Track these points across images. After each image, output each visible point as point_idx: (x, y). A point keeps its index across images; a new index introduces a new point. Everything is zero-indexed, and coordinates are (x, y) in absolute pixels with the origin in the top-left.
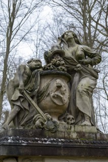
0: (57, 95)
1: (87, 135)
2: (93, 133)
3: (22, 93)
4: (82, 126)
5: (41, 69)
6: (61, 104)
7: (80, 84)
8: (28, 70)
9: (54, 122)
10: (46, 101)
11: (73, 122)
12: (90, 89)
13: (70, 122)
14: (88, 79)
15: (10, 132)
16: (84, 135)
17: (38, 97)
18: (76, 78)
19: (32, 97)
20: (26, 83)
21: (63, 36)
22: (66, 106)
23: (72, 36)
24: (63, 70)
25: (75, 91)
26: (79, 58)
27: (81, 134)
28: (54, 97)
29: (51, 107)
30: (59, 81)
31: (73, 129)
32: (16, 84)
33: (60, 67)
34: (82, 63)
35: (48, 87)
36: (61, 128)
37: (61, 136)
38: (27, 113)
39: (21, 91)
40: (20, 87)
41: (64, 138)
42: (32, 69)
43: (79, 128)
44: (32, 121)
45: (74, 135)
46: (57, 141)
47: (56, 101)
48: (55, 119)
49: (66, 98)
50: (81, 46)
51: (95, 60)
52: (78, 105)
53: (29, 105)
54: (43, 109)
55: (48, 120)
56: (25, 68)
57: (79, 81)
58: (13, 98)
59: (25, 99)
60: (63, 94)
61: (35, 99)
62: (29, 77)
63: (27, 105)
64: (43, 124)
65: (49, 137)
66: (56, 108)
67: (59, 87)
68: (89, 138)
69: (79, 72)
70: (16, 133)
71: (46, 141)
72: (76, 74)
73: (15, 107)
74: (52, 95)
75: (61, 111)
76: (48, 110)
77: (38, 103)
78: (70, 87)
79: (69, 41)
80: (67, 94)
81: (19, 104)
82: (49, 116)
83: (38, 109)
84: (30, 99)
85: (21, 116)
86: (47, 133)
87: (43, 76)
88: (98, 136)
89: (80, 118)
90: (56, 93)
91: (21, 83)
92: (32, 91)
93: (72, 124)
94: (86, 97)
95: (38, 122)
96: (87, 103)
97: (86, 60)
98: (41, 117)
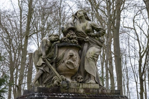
0: (70, 62)
1: (91, 91)
2: (96, 89)
3: (45, 61)
4: (88, 84)
5: (58, 42)
6: (73, 68)
7: (88, 52)
8: (49, 43)
9: (67, 82)
10: (62, 66)
11: (81, 81)
12: (95, 56)
13: (80, 81)
14: (94, 48)
15: (36, 90)
16: (89, 91)
17: (56, 63)
18: (86, 47)
19: (52, 64)
20: (47, 53)
21: (76, 14)
22: (77, 69)
23: (83, 15)
24: (75, 43)
25: (84, 57)
26: (88, 32)
27: (87, 90)
28: (67, 63)
29: (65, 71)
30: (71, 51)
31: (81, 87)
32: (40, 53)
33: (72, 41)
34: (90, 36)
35: (63, 56)
36: (72, 86)
37: (72, 92)
38: (48, 75)
39: (43, 59)
40: (42, 57)
41: (74, 93)
42: (52, 42)
43: (85, 86)
44: (51, 81)
45: (82, 91)
46: (69, 96)
47: (69, 66)
48: (69, 79)
49: (76, 64)
50: (90, 22)
51: (100, 33)
52: (86, 69)
53: (50, 69)
54: (59, 72)
55: (63, 80)
56: (47, 42)
57: (88, 49)
58: (38, 65)
59: (47, 65)
60: (74, 61)
61: (54, 64)
62: (50, 48)
63: (48, 69)
64: (59, 83)
65: (64, 93)
66: (69, 71)
67: (71, 56)
68: (93, 93)
69: (88, 42)
70: (40, 90)
71: (60, 96)
72: (86, 44)
73: (39, 71)
74: (66, 62)
75: (73, 73)
76: (64, 73)
77: (56, 67)
78: (80, 55)
79: (80, 18)
80: (78, 60)
81: (42, 68)
82: (64, 77)
83: (56, 72)
84: (50, 65)
85: (44, 77)
86: (62, 90)
87: (59, 47)
88: (100, 91)
89: (87, 77)
90: (69, 60)
91: (44, 54)
92: (52, 58)
93: (81, 82)
94: (92, 62)
95: (55, 82)
97: (93, 34)
98: (57, 78)
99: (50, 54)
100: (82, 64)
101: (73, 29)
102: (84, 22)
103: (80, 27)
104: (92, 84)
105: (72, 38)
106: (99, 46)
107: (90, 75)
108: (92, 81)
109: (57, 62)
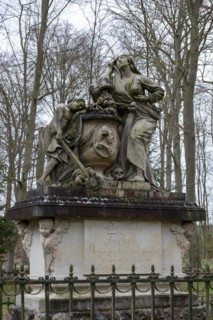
0: (102, 146)
1: (136, 193)
2: (144, 191)
3: (60, 144)
4: (132, 182)
5: (84, 111)
6: (107, 156)
7: (134, 129)
9: (98, 179)
10: (89, 152)
11: (121, 177)
12: (146, 135)
13: (118, 177)
14: (144, 121)
15: (46, 191)
16: (133, 194)
18: (129, 119)
19: (72, 148)
20: (65, 130)
21: (115, 63)
22: (114, 158)
23: (127, 63)
24: (112, 113)
26: (134, 93)
27: (129, 192)
28: (98, 148)
29: (95, 160)
30: (105, 128)
31: (120, 186)
32: (53, 131)
33: (107, 109)
34: (138, 101)
35: (91, 135)
36: (105, 185)
37: (104, 194)
38: (66, 166)
39: (59, 141)
40: (57, 136)
41: (108, 197)
42: (73, 111)
43: (127, 185)
44: (70, 176)
45: (121, 194)
46: (100, 201)
47: (100, 152)
48: (100, 175)
49: (113, 149)
50: (138, 77)
51: (155, 96)
52: (128, 157)
53: (69, 158)
54: (85, 162)
55: (90, 176)
56: (64, 111)
57: (133, 123)
58: (49, 150)
59: (64, 151)
60: (109, 143)
61: (76, 150)
62: (69, 122)
63: (66, 157)
64: (83, 180)
65: (91, 196)
66: (99, 160)
67: (105, 136)
68: (139, 196)
69: (133, 112)
70: (52, 191)
71: (86, 201)
72: (130, 114)
73: (52, 160)
74: (96, 145)
75: (108, 164)
76: (91, 163)
77: (80, 154)
78: (120, 135)
79: (122, 69)
80: (115, 143)
81: (56, 156)
82: (92, 170)
83: (79, 162)
84: (70, 150)
85: (59, 170)
86: (88, 192)
87: (85, 121)
88: (151, 194)
89: (131, 170)
90: (101, 143)
92: (72, 139)
93: (120, 180)
94: (140, 146)
95: (77, 179)
96: (140, 153)
97: (143, 97)
98: (81, 172)
99: (70, 132)
100: (122, 149)
101: (109, 89)
102: (127, 76)
103: (121, 85)
104: (138, 182)
105: (107, 105)
106: (153, 117)
107: (135, 168)
108: (139, 178)
109: (80, 146)
